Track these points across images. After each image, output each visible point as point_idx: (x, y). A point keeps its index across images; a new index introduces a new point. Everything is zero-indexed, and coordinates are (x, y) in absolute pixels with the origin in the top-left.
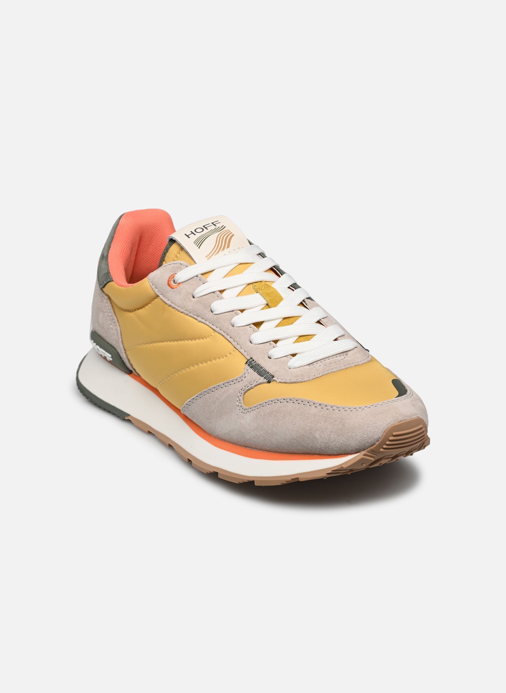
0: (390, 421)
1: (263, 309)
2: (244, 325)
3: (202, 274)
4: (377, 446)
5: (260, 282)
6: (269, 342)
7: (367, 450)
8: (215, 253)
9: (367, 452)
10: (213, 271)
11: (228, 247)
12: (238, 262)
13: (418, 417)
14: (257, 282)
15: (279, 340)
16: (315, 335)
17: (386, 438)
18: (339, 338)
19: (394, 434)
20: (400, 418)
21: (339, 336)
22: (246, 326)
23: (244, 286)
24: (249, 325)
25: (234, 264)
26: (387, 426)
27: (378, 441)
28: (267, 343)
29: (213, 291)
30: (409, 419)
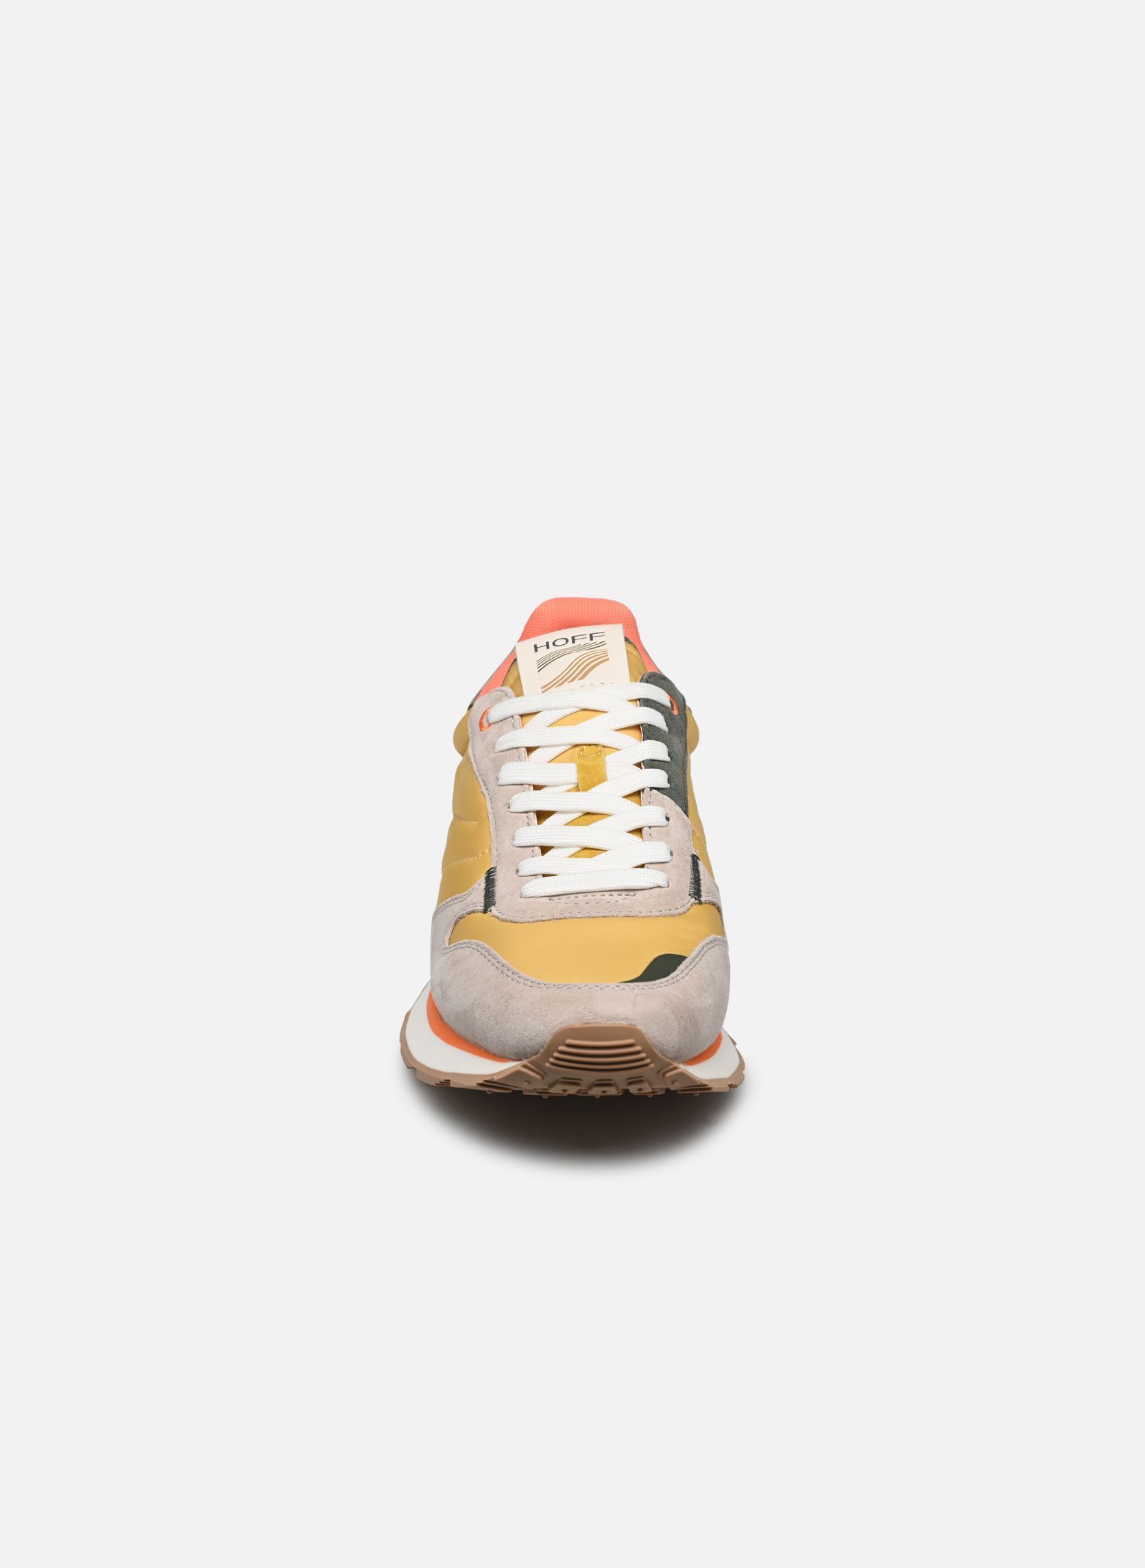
0: (567, 1017)
1: (570, 791)
2: (520, 810)
3: (522, 716)
4: (542, 1054)
5: (596, 745)
6: (533, 846)
7: (529, 1059)
8: (558, 684)
9: (529, 1062)
10: (538, 712)
11: (583, 678)
12: (580, 705)
13: (631, 1024)
14: (590, 745)
15: (552, 847)
16: (606, 851)
17: (551, 1047)
18: (646, 866)
19: (569, 1041)
20: (589, 1018)
21: (650, 861)
22: (523, 813)
23: (568, 747)
24: (527, 812)
25: (572, 707)
26: (560, 1025)
27: (542, 1047)
28: (527, 849)
29: (516, 746)
30: (604, 1023)
